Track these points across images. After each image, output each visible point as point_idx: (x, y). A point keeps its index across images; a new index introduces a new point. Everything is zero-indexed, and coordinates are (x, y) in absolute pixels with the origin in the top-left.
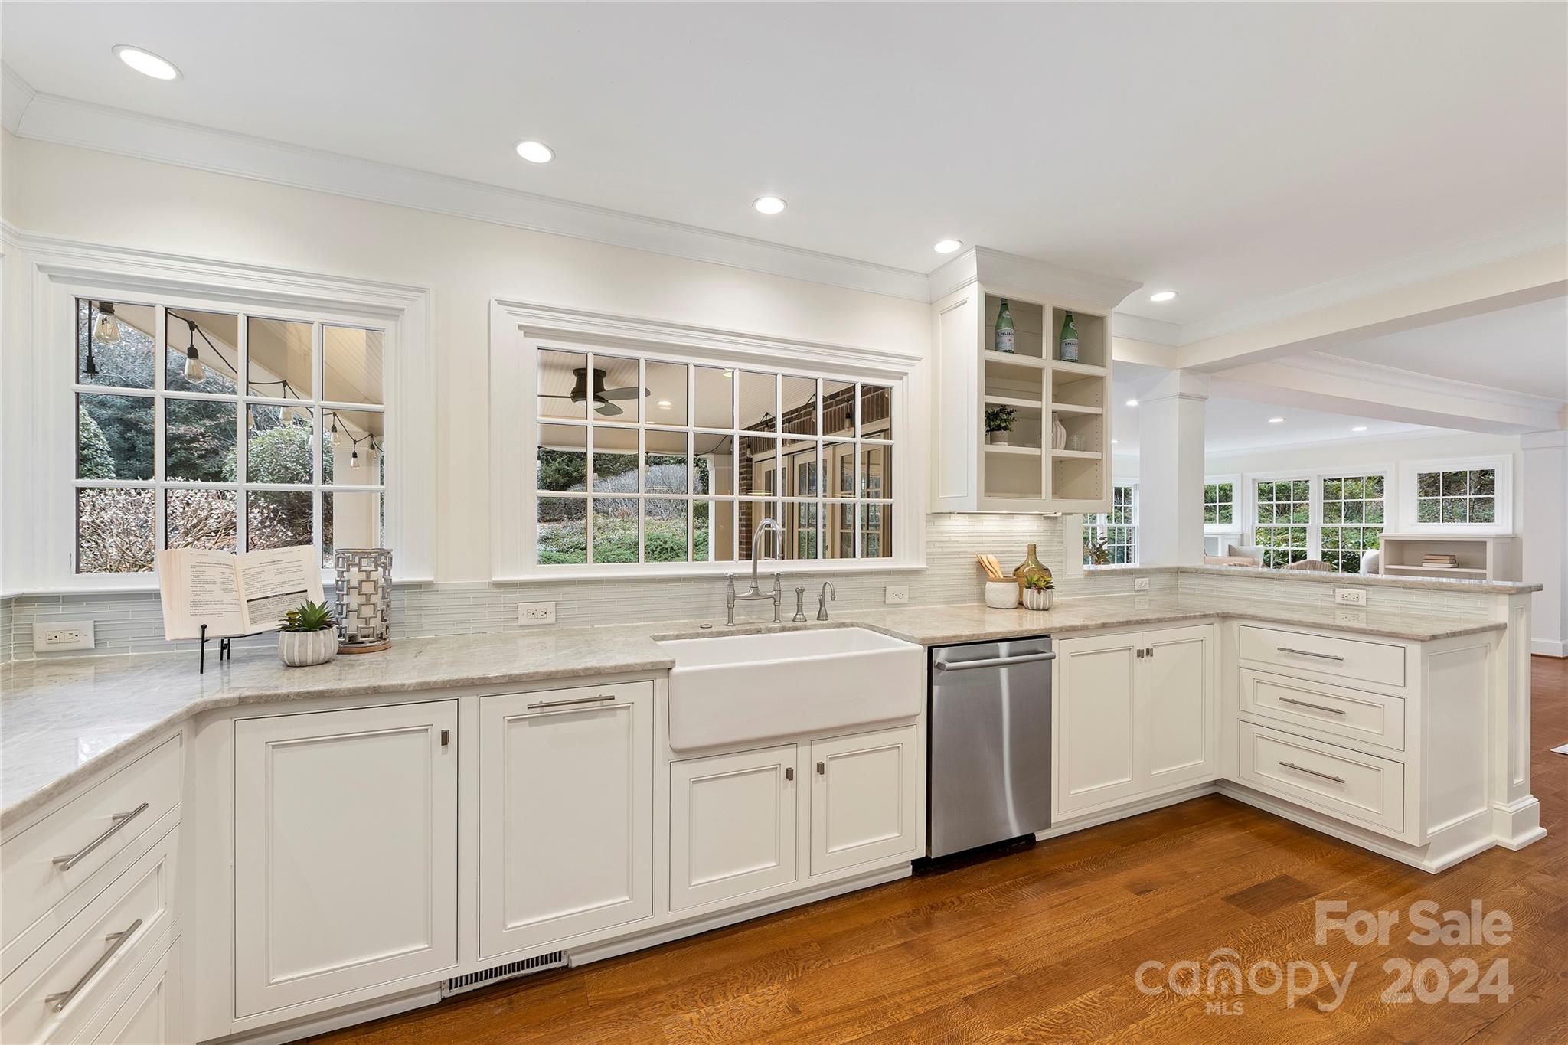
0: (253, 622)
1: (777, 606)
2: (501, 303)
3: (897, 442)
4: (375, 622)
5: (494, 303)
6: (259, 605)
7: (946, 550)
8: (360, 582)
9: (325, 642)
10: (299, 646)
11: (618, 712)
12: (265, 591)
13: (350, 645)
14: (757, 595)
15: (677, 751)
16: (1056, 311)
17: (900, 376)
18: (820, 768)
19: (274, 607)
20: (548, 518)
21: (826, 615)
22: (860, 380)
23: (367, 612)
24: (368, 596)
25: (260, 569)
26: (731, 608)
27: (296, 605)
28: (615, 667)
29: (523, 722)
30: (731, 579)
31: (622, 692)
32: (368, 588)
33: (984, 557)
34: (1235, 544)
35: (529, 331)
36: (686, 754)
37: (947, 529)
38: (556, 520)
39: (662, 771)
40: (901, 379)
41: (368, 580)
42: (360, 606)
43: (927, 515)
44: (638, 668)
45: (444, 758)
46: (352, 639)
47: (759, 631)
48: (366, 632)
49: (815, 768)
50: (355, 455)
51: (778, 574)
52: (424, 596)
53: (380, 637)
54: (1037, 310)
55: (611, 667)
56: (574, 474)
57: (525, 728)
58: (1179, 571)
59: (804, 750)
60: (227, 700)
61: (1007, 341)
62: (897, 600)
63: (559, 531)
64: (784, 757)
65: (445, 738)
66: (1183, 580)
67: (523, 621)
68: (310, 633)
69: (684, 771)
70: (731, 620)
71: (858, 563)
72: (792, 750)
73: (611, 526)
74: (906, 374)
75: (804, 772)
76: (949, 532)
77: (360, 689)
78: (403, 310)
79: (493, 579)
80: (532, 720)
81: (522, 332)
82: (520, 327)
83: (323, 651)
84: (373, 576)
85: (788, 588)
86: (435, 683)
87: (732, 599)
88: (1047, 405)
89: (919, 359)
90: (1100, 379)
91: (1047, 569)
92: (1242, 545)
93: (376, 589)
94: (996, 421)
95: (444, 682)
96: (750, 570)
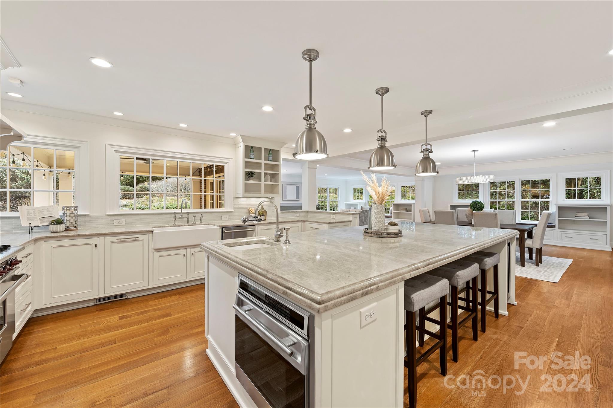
0: (41, 223)
1: (188, 220)
2: (109, 145)
3: (226, 179)
4: (74, 223)
5: (107, 145)
6: (42, 219)
7: (240, 206)
8: (70, 214)
9: (62, 227)
10: (56, 228)
11: (140, 241)
12: (44, 216)
13: (67, 229)
14: (182, 217)
15: (155, 249)
16: (265, 149)
17: (226, 163)
18: (193, 254)
19: (46, 219)
20: (128, 197)
21: (202, 222)
22: (215, 164)
23: (72, 221)
24: (72, 217)
25: (43, 211)
26: (175, 221)
27: (54, 219)
28: (139, 231)
29: (115, 243)
30: (175, 213)
31: (140, 237)
32: (72, 215)
33: (250, 208)
34: (363, 206)
35: (117, 152)
36: (157, 250)
37: (239, 201)
38: (131, 198)
39: (151, 254)
40: (227, 164)
41: (72, 213)
42: (70, 219)
43: (234, 198)
44: (145, 231)
45: (96, 251)
46: (68, 227)
47: (182, 226)
48: (71, 226)
49: (191, 254)
50: (44, 175)
51: (188, 212)
52: (86, 218)
53: (75, 227)
54: (260, 148)
55: (138, 231)
56: (140, 179)
57: (116, 244)
58: (308, 212)
59: (188, 250)
60: (43, 237)
61: (252, 156)
62: (225, 219)
63: (132, 203)
64: (183, 251)
65: (96, 246)
66: (309, 214)
67: (115, 224)
68: (58, 225)
69: (157, 254)
70: (175, 223)
71: (215, 210)
72: (185, 250)
73: (156, 200)
74: (228, 162)
75: (188, 255)
76: (241, 202)
77: (75, 235)
78: (80, 146)
79: (107, 214)
80: (118, 242)
81: (115, 152)
82: (114, 151)
83: (62, 229)
84: (74, 212)
85: (191, 216)
86: (94, 234)
87: (175, 218)
88: (263, 171)
89: (232, 159)
90: (278, 165)
91: (266, 211)
92: (365, 206)
93: (74, 215)
94: (249, 175)
95: (96, 234)
96: (181, 212)
